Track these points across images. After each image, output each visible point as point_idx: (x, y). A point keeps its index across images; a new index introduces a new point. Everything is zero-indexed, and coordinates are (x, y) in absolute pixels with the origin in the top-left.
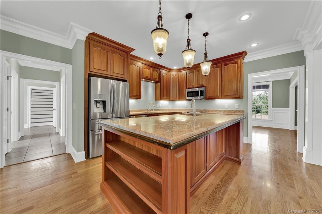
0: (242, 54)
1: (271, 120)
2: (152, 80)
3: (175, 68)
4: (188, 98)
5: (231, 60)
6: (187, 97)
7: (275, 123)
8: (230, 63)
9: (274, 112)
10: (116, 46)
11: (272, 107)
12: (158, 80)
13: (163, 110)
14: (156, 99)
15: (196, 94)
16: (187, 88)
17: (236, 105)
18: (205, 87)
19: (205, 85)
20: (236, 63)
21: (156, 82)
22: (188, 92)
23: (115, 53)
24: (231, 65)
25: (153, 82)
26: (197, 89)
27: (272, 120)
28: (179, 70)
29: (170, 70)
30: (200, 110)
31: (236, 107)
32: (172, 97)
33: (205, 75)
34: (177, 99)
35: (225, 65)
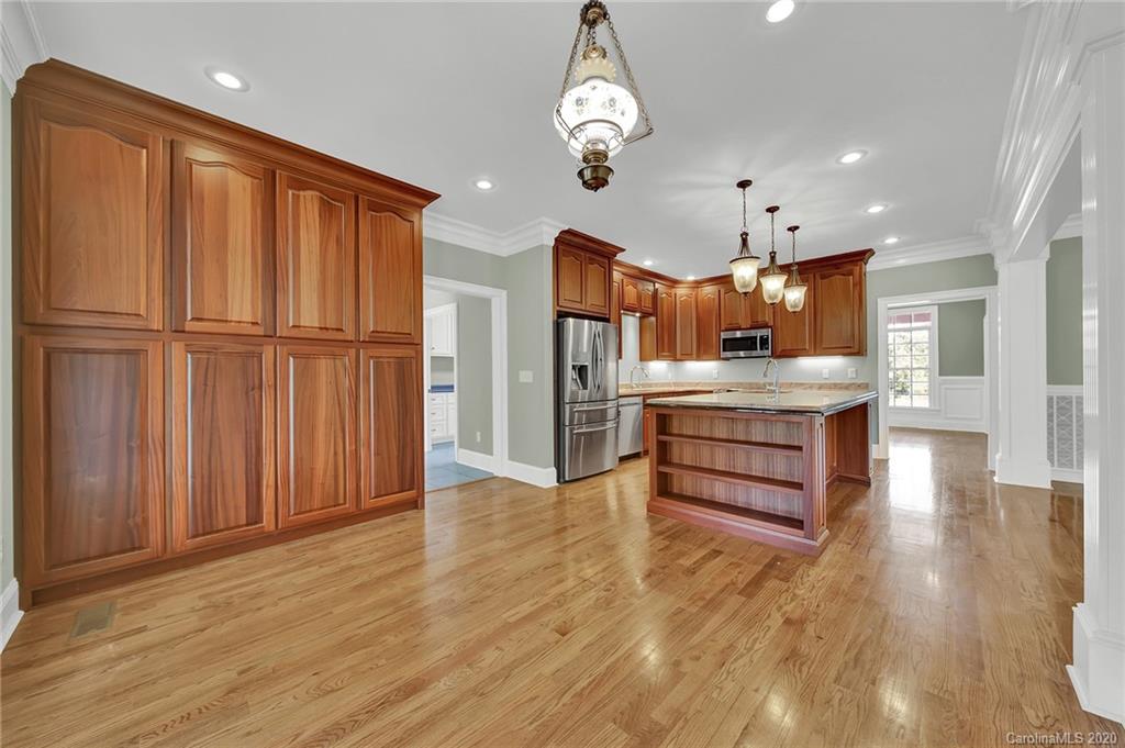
0: (862, 256)
1: (937, 408)
2: (635, 312)
3: (691, 278)
4: (723, 354)
5: (837, 266)
6: (724, 350)
7: (949, 416)
8: (834, 275)
9: (946, 389)
10: (596, 246)
11: (940, 375)
12: (651, 311)
13: (656, 385)
14: (643, 358)
15: (747, 344)
16: (723, 328)
17: (849, 370)
18: (771, 327)
19: (771, 323)
20: (851, 273)
21: (645, 315)
22: (724, 340)
23: (592, 261)
24: (837, 279)
25: (638, 315)
26: (753, 333)
27: (939, 411)
28: (698, 284)
29: (674, 283)
30: (757, 384)
31: (849, 376)
32: (681, 350)
33: (771, 302)
34: (694, 356)
35: (823, 277)
